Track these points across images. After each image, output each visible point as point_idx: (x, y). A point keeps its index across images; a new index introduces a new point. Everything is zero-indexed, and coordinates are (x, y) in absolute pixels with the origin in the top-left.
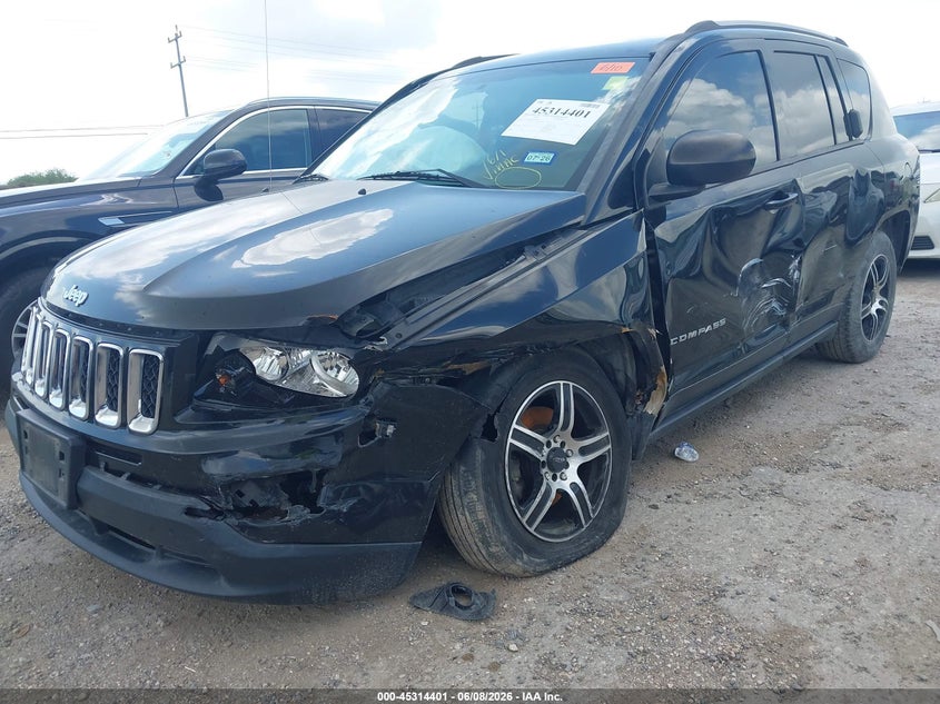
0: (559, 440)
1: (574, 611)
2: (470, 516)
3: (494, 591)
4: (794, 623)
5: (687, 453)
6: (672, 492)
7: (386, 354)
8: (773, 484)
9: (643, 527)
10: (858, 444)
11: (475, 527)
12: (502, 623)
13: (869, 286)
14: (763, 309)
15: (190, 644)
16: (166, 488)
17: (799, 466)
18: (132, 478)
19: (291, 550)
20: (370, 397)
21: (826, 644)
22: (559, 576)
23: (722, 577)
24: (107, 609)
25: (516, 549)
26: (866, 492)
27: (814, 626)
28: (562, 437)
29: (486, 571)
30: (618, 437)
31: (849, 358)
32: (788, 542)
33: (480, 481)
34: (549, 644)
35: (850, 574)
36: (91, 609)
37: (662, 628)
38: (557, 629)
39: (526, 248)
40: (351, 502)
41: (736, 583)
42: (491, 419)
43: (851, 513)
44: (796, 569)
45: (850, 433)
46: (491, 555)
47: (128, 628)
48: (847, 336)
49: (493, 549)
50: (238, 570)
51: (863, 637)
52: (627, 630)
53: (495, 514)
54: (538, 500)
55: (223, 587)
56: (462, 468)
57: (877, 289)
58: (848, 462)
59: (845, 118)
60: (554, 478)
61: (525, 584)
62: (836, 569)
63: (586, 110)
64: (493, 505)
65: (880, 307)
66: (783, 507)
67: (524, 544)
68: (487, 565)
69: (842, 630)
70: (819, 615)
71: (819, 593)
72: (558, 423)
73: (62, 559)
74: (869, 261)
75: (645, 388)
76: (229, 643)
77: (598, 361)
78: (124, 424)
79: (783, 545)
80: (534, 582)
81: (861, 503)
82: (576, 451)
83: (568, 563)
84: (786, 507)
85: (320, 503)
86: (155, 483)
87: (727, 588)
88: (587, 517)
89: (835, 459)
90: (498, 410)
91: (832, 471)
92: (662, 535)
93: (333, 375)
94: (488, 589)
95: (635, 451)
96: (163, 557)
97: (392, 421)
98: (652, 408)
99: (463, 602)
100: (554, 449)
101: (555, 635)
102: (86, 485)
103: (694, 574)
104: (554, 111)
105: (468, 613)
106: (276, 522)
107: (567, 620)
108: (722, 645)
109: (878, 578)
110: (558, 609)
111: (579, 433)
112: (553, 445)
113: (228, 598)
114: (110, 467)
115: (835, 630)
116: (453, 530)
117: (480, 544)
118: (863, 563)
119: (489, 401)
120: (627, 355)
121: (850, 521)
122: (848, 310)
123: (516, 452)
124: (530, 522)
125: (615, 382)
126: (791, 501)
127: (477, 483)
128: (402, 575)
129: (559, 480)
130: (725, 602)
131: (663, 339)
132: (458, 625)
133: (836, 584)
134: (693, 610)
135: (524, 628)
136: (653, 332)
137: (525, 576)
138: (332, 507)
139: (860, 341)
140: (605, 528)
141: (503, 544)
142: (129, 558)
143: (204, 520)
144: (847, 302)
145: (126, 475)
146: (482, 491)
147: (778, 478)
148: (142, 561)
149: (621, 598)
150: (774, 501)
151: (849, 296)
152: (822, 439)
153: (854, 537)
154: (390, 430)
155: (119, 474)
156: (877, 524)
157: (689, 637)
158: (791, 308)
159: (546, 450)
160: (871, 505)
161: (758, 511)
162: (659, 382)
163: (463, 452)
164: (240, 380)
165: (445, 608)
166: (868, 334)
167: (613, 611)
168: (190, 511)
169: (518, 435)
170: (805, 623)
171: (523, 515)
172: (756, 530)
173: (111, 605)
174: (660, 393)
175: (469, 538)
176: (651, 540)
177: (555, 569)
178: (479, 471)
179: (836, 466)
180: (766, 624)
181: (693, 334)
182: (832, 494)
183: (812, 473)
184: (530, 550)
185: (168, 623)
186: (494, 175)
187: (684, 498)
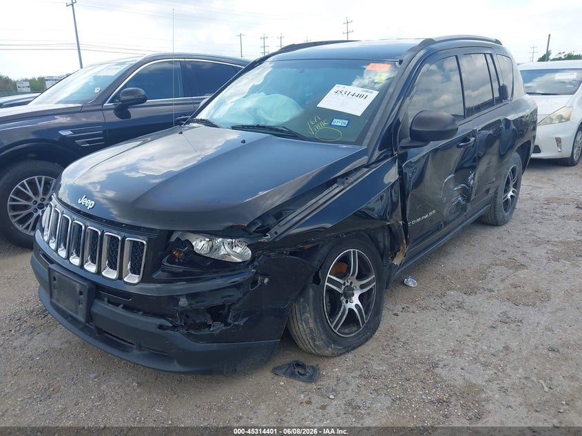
0: (349, 281)
1: (360, 376)
2: (305, 325)
3: (317, 365)
4: (474, 382)
5: (411, 282)
6: (404, 306)
7: (269, 243)
8: (458, 301)
9: (391, 327)
10: (501, 277)
11: (308, 331)
12: (325, 383)
13: (508, 183)
14: (454, 202)
15: (155, 396)
16: (145, 313)
17: (471, 291)
18: (125, 307)
19: (215, 346)
20: (256, 263)
21: (491, 394)
22: (350, 356)
23: (436, 356)
24: (102, 376)
25: (329, 342)
26: (507, 307)
27: (484, 384)
28: (352, 280)
29: (311, 353)
30: (379, 279)
31: (495, 223)
32: (468, 336)
33: (311, 307)
34: (350, 394)
35: (501, 354)
36: (92, 376)
37: (407, 385)
38: (353, 386)
39: (338, 180)
40: (245, 320)
41: (443, 360)
42: (317, 273)
43: (500, 319)
44: (473, 351)
45: (498, 270)
46: (315, 345)
47: (117, 387)
48: (495, 211)
49: (317, 343)
50: (185, 358)
51: (509, 389)
52: (390, 386)
53: (319, 324)
54: (339, 315)
55: (176, 367)
56: (302, 300)
57: (512, 184)
58: (497, 289)
59: (499, 89)
60: (347, 302)
61: (332, 361)
62: (493, 351)
63: (366, 94)
64: (318, 320)
65: (513, 194)
66: (464, 315)
67: (333, 339)
68: (313, 351)
69: (498, 386)
70: (487, 377)
71: (485, 365)
72: (350, 272)
73: (66, 345)
74: (508, 169)
75: (394, 251)
76: (177, 396)
77: (370, 237)
78: (120, 277)
79: (466, 337)
80: (337, 359)
81: (505, 313)
82: (358, 287)
83: (354, 348)
84: (466, 315)
85: (229, 321)
86: (139, 311)
87: (439, 363)
88: (363, 322)
89: (490, 286)
90: (321, 268)
91: (489, 294)
92: (402, 332)
93: (236, 251)
94: (314, 363)
95: (387, 284)
96: (140, 350)
97: (266, 275)
98: (397, 262)
99: (301, 371)
100: (347, 286)
101: (352, 390)
102: (96, 309)
103: (421, 355)
104: (347, 93)
105: (304, 378)
106: (206, 332)
107: (358, 381)
108: (439, 395)
109: (515, 357)
110: (352, 375)
111: (360, 278)
112: (347, 284)
113: (180, 373)
114: (110, 300)
115: (495, 386)
116: (294, 332)
117: (310, 340)
118: (507, 348)
119: (316, 263)
120: (386, 234)
121: (499, 324)
122: (496, 197)
123: (329, 290)
124: (335, 327)
125: (378, 248)
126: (468, 312)
127: (310, 308)
128: (269, 358)
129: (349, 303)
130: (438, 371)
131: (405, 226)
132: (300, 384)
133: (494, 360)
134: (422, 375)
135: (335, 385)
136: (401, 223)
137: (333, 356)
138: (236, 323)
139: (502, 214)
140: (372, 328)
141: (322, 340)
142: (119, 350)
143: (169, 331)
144: (496, 193)
145: (121, 306)
146: (312, 312)
147: (461, 297)
148: (127, 351)
149: (384, 368)
150: (459, 312)
151: (497, 190)
152: (482, 274)
153: (502, 333)
154: (266, 280)
155: (117, 305)
156: (513, 326)
157: (421, 390)
158: (468, 200)
159: (343, 287)
160: (510, 314)
161: (451, 318)
162: (401, 248)
163: (303, 292)
164: (186, 254)
165: (292, 375)
166: (506, 210)
167: (381, 376)
168: (161, 327)
169: (330, 281)
170: (480, 382)
171: (332, 323)
172: (451, 329)
173: (104, 374)
174: (402, 254)
175: (304, 337)
176: (396, 334)
177: (348, 352)
178: (311, 300)
179: (491, 291)
180: (460, 383)
181: (418, 220)
182: (489, 307)
183: (478, 295)
184: (335, 342)
185: (139, 384)
186: (315, 132)
187: (412, 309)
